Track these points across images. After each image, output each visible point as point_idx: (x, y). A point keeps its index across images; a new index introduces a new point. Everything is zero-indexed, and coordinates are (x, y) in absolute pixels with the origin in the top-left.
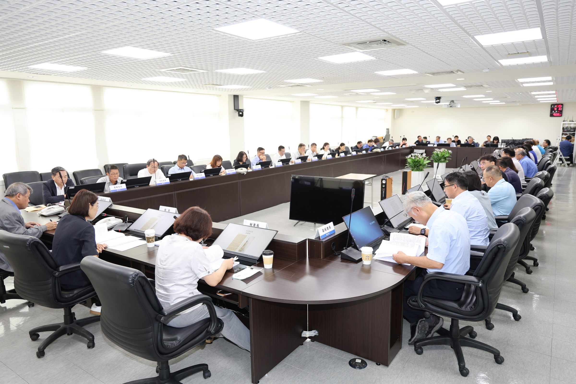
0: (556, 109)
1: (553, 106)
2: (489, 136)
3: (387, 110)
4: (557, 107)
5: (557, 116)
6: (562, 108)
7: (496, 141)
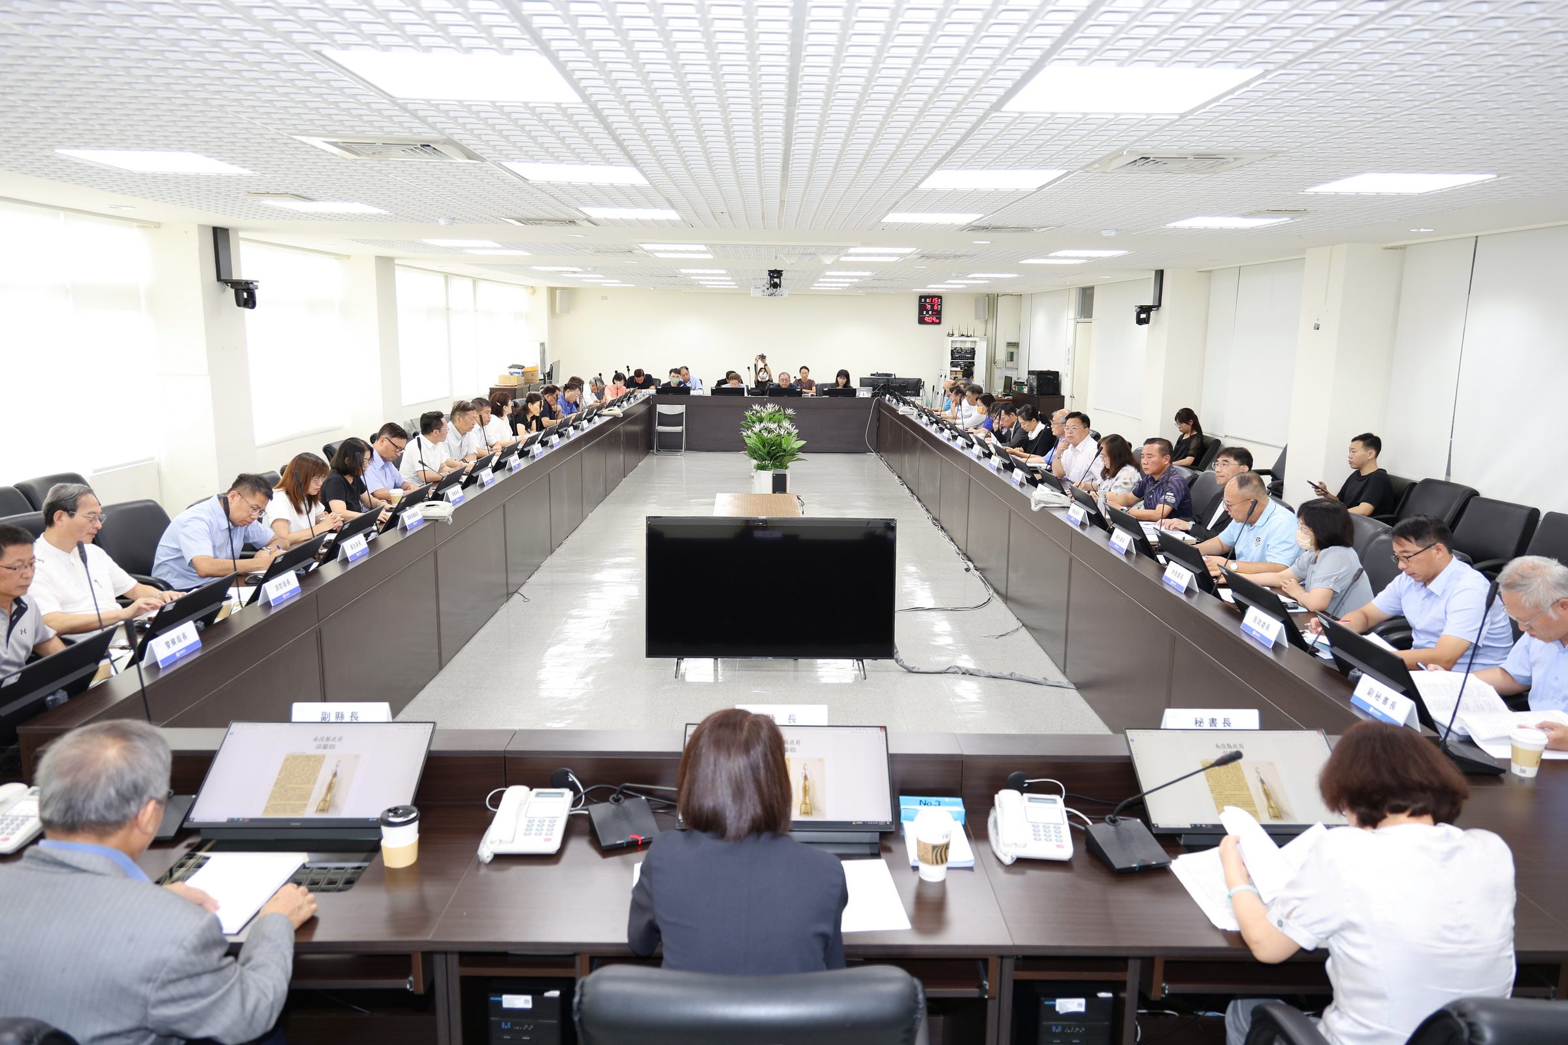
0: (929, 307)
1: (923, 300)
2: (805, 367)
3: (533, 289)
4: (931, 302)
5: (933, 323)
6: (941, 305)
7: (842, 381)
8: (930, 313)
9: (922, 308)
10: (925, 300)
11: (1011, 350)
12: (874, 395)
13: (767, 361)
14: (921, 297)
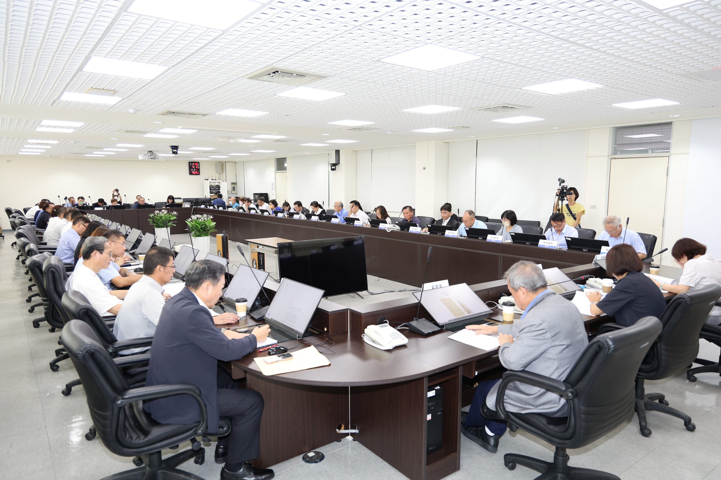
0: (194, 167)
4: (195, 165)
5: (196, 174)
6: (199, 166)
7: (170, 201)
8: (195, 170)
9: (190, 167)
10: (192, 164)
11: (234, 186)
12: (191, 206)
13: (119, 192)
14: (190, 163)
